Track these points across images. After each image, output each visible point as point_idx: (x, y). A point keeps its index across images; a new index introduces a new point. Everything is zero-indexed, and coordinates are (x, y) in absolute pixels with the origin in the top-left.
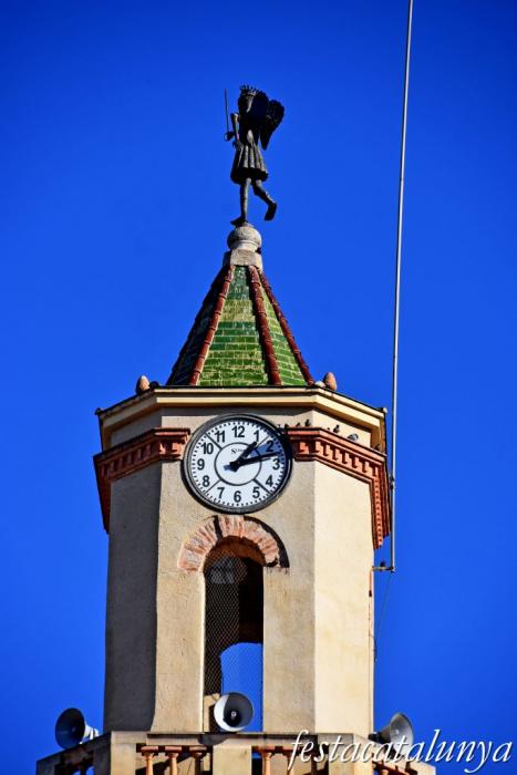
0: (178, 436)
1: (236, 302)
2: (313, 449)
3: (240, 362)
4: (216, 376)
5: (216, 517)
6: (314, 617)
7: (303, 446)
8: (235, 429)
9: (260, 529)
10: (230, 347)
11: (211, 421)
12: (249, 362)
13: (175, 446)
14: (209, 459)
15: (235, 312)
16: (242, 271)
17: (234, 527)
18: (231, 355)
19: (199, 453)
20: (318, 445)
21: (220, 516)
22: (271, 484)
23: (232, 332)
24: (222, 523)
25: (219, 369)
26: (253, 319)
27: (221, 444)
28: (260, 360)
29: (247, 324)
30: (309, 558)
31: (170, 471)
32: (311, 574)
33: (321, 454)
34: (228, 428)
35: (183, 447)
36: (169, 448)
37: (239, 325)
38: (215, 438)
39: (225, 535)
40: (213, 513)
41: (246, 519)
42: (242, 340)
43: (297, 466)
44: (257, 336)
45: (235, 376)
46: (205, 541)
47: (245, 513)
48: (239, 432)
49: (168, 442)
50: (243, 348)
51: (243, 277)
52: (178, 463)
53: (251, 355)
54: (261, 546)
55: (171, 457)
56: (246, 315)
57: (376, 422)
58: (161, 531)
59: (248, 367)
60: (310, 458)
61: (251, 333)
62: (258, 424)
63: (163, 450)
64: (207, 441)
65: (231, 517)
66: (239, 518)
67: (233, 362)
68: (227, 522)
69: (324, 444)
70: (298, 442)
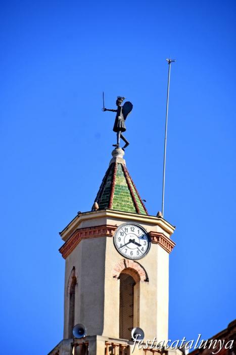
0: (114, 228)
1: (120, 177)
2: (158, 240)
3: (125, 201)
4: (118, 205)
5: (124, 260)
6: (157, 301)
7: (155, 238)
8: (131, 228)
9: (139, 266)
10: (121, 195)
11: (124, 224)
12: (128, 202)
13: (112, 231)
14: (122, 238)
15: (120, 181)
16: (120, 166)
17: (130, 264)
18: (121, 198)
19: (119, 235)
20: (160, 238)
21: (126, 260)
22: (143, 250)
23: (120, 189)
24: (126, 262)
25: (118, 202)
26: (127, 185)
27: (126, 233)
28: (131, 201)
29: (125, 187)
30: (156, 280)
31: (109, 240)
32: (156, 286)
33: (160, 242)
34: (129, 227)
35: (114, 232)
36: (110, 232)
37: (122, 187)
38: (124, 231)
39: (127, 267)
40: (123, 258)
41: (134, 262)
42: (124, 192)
43: (152, 245)
44: (129, 192)
45: (124, 206)
46: (121, 268)
47: (134, 260)
48: (133, 229)
49: (110, 230)
50: (125, 196)
51: (121, 168)
52: (112, 238)
53: (128, 199)
54: (139, 273)
55: (110, 236)
56: (124, 183)
57: (172, 231)
58: (106, 262)
59: (128, 203)
60: (156, 243)
61: (127, 190)
62: (139, 227)
63: (108, 233)
64: (122, 231)
65: (129, 260)
66: (132, 261)
67: (122, 201)
68: (128, 262)
69: (161, 238)
70: (153, 237)
